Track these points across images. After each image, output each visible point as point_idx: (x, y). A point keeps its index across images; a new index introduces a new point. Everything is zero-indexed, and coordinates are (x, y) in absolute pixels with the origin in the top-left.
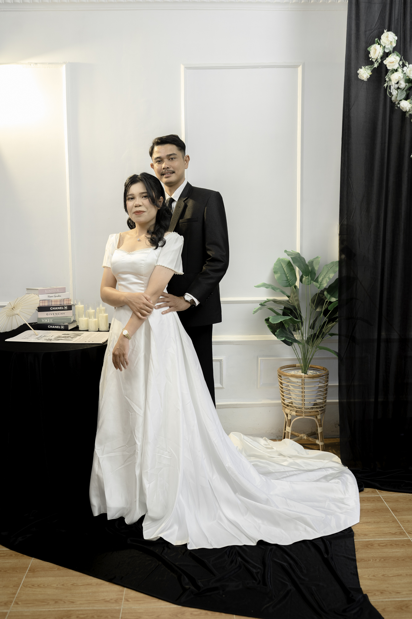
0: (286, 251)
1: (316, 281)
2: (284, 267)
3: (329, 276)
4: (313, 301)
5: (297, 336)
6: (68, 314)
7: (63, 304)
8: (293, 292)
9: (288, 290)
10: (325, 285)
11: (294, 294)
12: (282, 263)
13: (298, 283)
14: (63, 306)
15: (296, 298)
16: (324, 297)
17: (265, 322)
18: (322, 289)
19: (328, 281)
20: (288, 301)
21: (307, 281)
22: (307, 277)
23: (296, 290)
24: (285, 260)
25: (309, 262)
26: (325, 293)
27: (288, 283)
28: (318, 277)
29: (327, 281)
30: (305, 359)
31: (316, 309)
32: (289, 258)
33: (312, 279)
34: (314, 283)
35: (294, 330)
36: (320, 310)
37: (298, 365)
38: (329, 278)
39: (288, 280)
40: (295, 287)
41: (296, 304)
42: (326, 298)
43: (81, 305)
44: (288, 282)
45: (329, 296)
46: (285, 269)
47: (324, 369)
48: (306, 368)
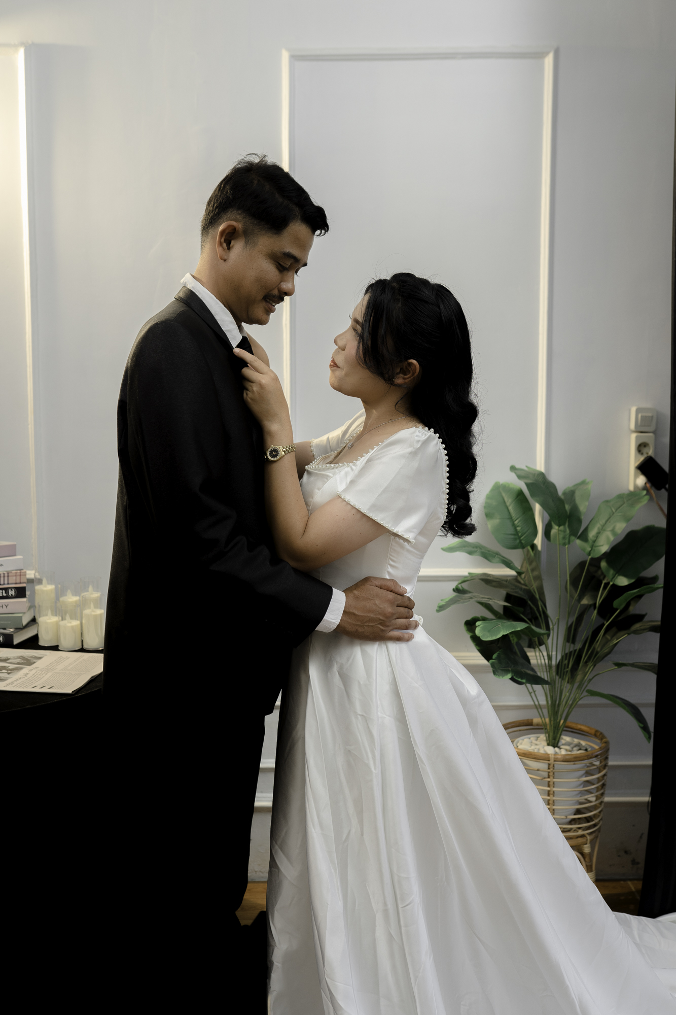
0: (513, 468)
1: (584, 537)
2: (508, 504)
3: (614, 528)
4: (574, 582)
5: (537, 658)
6: (16, 606)
7: (6, 582)
8: (529, 559)
9: (516, 556)
10: (604, 548)
11: (530, 564)
12: (504, 495)
13: (538, 541)
14: (6, 590)
15: (536, 573)
16: (599, 572)
17: (463, 629)
18: (597, 555)
19: (612, 538)
20: (516, 579)
21: (561, 536)
22: (562, 528)
23: (535, 554)
24: (511, 486)
25: (564, 493)
26: (603, 564)
27: (518, 541)
28: (586, 530)
29: (608, 538)
30: (554, 708)
31: (581, 598)
32: (522, 485)
33: (574, 533)
34: (578, 542)
35: (531, 645)
36: (591, 602)
37: (537, 720)
38: (613, 531)
39: (516, 533)
40: (533, 547)
41: (534, 586)
42: (605, 577)
43: (48, 584)
44: (517, 537)
45: (612, 572)
46: (511, 508)
47: (599, 735)
48: (557, 733)
